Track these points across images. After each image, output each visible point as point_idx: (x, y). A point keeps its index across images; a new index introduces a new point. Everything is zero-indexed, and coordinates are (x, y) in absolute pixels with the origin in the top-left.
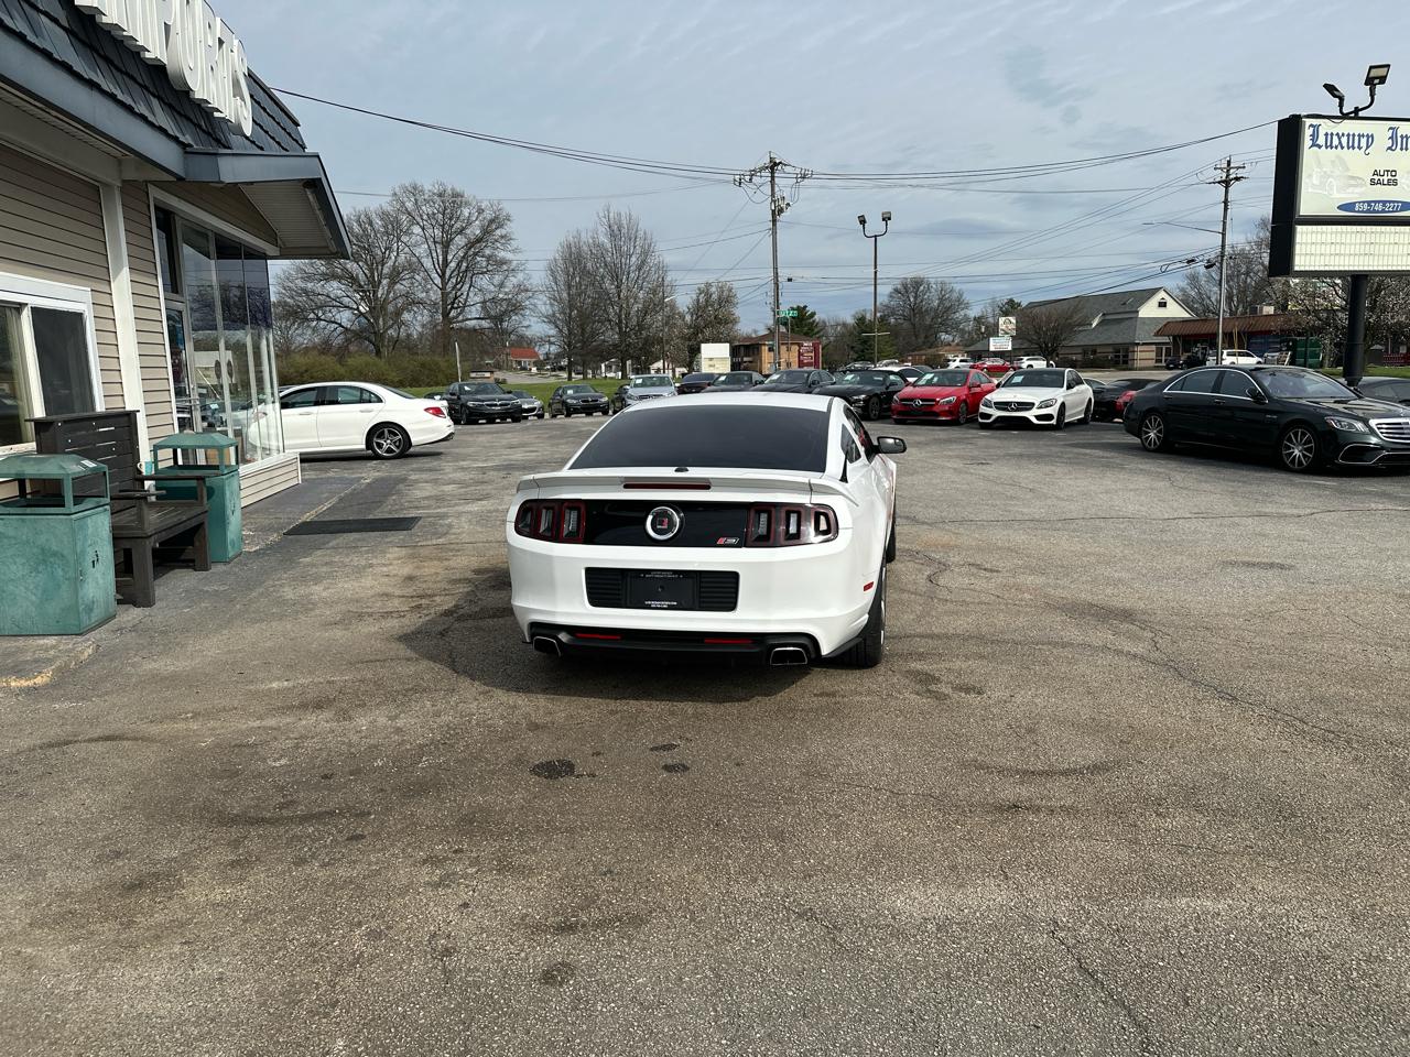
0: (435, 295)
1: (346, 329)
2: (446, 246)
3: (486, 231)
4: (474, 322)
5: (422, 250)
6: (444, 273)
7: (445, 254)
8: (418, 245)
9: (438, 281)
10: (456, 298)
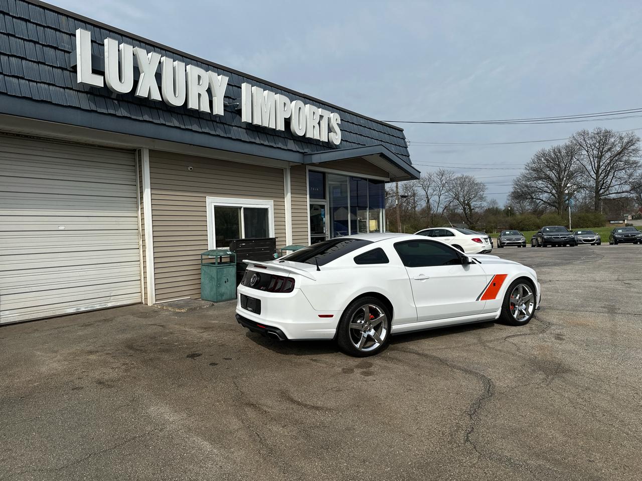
0: (592, 183)
1: (545, 202)
2: (600, 158)
3: (624, 149)
4: (614, 195)
5: (586, 162)
6: (598, 171)
7: (599, 162)
8: (584, 159)
9: (594, 176)
10: (603, 183)
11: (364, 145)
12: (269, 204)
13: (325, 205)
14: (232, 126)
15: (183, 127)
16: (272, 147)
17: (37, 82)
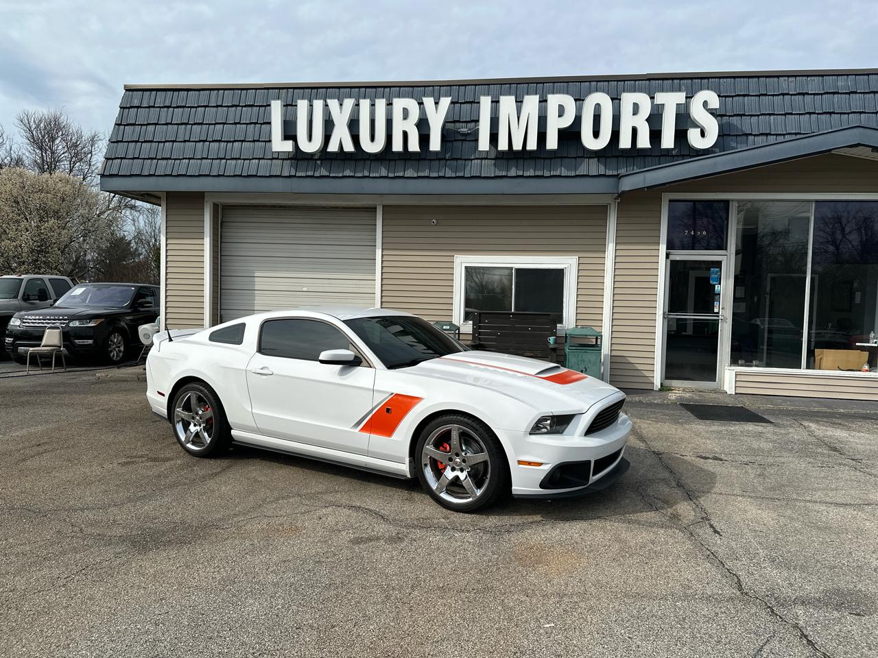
12: (567, 263)
13: (721, 261)
14: (471, 160)
15: (391, 175)
16: (542, 177)
17: (250, 159)
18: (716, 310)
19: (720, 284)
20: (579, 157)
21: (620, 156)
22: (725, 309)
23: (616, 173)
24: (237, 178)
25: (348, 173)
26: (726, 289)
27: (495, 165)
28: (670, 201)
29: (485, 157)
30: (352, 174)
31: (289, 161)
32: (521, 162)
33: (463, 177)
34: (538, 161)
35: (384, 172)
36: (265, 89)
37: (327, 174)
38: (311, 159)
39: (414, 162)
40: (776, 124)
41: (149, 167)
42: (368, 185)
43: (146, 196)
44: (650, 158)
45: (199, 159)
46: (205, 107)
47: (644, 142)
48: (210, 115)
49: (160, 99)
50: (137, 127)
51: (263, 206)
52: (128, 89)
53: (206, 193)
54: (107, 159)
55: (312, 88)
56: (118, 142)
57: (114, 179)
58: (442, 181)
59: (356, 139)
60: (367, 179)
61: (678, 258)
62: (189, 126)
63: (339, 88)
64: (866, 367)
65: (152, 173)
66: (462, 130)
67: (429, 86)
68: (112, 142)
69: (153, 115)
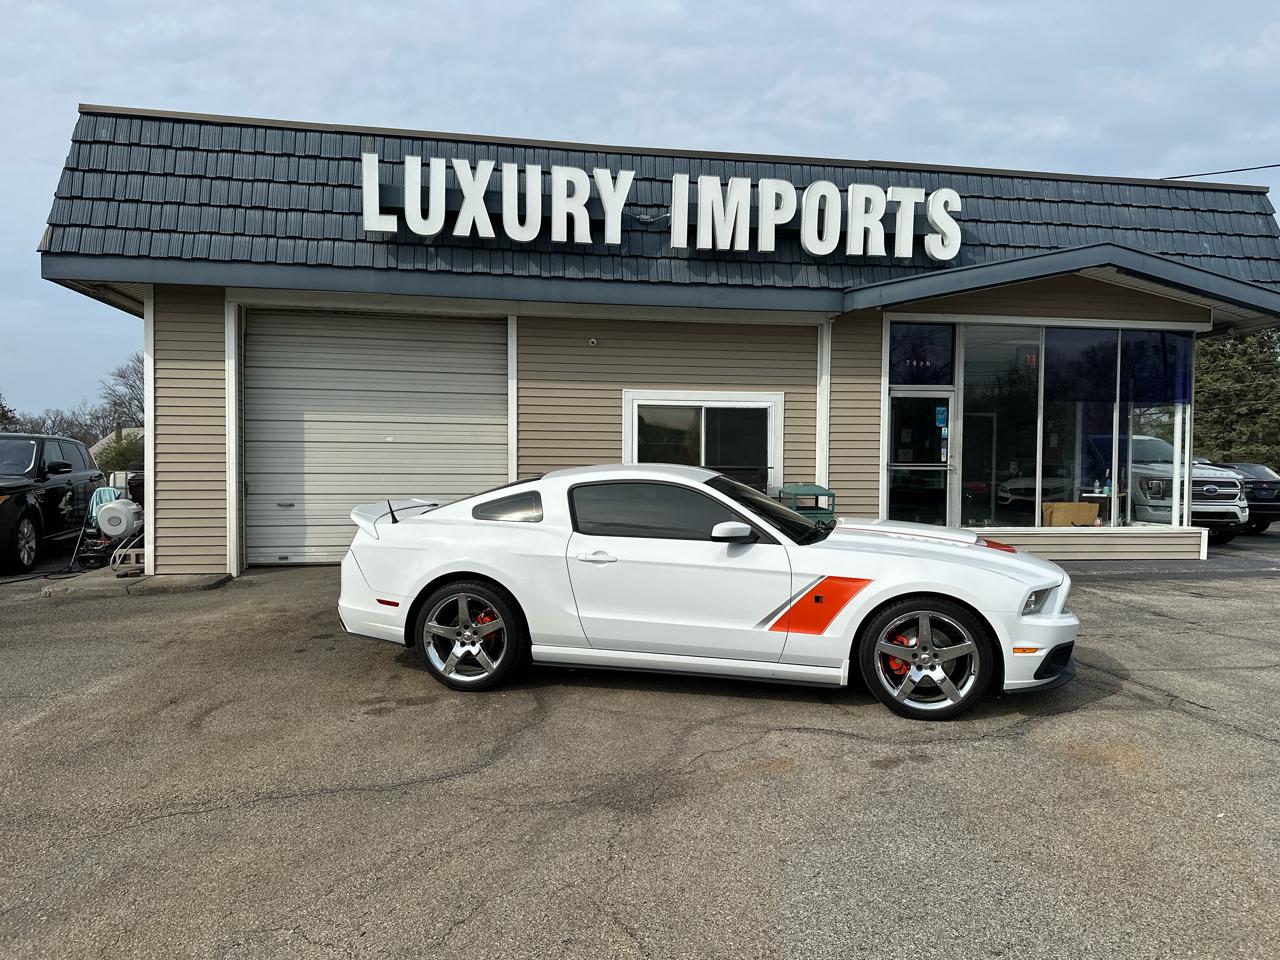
11: (1057, 248)
12: (771, 400)
13: (948, 399)
14: (657, 259)
15: (545, 274)
16: (751, 286)
17: (318, 240)
18: (943, 459)
19: (947, 426)
20: (795, 263)
21: (844, 264)
22: (953, 456)
23: (840, 286)
24: (297, 268)
25: (479, 268)
26: (954, 431)
27: (689, 267)
28: (892, 323)
29: (676, 255)
30: (486, 270)
31: (383, 246)
32: (722, 265)
33: (647, 282)
34: (744, 266)
35: (534, 270)
36: (337, 133)
37: (448, 268)
38: (422, 245)
39: (578, 258)
40: (1014, 234)
41: (134, 243)
42: (511, 287)
43: (101, 289)
44: (879, 269)
45: (228, 235)
46: (234, 152)
47: (877, 248)
48: (244, 165)
49: (149, 133)
50: (109, 175)
51: (317, 311)
52: (86, 112)
53: (227, 289)
54: (53, 225)
55: (414, 139)
56: (72, 198)
57: (70, 260)
58: (619, 285)
59: (497, 220)
60: (508, 279)
61: (900, 395)
62: (206, 182)
63: (457, 142)
64: (1098, 521)
65: (144, 252)
66: (642, 216)
67: (591, 152)
68: (60, 198)
69: (138, 159)
